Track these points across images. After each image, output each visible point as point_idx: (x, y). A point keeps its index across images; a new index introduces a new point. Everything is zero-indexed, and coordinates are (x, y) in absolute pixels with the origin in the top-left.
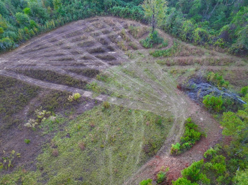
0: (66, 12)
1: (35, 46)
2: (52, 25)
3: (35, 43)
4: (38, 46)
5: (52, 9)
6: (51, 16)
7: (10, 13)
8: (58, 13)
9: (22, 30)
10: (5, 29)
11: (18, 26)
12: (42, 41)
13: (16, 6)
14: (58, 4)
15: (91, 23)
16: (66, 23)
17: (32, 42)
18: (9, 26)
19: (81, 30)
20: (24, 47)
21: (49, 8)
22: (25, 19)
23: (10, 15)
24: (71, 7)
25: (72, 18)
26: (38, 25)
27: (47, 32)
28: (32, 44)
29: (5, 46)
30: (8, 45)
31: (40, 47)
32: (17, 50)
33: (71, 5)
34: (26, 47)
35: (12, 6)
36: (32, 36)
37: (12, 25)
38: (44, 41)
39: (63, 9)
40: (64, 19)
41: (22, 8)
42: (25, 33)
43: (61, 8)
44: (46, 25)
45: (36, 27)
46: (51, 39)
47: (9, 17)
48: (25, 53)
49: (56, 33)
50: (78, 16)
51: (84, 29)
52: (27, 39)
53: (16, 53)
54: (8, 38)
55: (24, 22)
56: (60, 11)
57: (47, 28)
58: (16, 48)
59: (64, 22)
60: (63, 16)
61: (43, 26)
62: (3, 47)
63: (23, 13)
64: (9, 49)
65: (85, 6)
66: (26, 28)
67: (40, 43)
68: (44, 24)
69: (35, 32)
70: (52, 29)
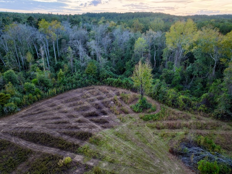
0: (67, 82)
1: (35, 110)
2: (54, 92)
3: (36, 107)
4: (38, 110)
5: (56, 80)
6: (54, 85)
7: (20, 82)
8: (60, 83)
9: (27, 96)
10: (12, 96)
11: (24, 93)
12: (43, 106)
13: (27, 78)
14: (62, 76)
15: (88, 91)
16: (66, 90)
17: (33, 107)
18: (16, 93)
19: (79, 96)
20: (25, 111)
21: (54, 79)
22: (31, 87)
23: (19, 84)
24: (72, 78)
25: (72, 87)
26: (42, 92)
27: (48, 98)
28: (33, 108)
29: (8, 110)
30: (11, 109)
31: (39, 111)
32: (18, 114)
33: (72, 77)
34: (27, 111)
35: (23, 77)
36: (34, 102)
37: (20, 92)
38: (44, 105)
39: (65, 80)
40: (64, 87)
41: (31, 79)
42: (29, 99)
43: (63, 79)
44: (49, 93)
45: (40, 94)
46: (50, 104)
47: (18, 86)
48: (25, 116)
49: (56, 99)
50: (77, 85)
51: (81, 96)
52: (29, 104)
53: (17, 116)
54: (12, 103)
55: (30, 90)
56: (62, 81)
57: (49, 95)
58: (18, 112)
59: (65, 90)
60: (64, 85)
61: (45, 93)
62: (6, 111)
63: (31, 83)
64: (11, 113)
65: (83, 78)
66: (30, 95)
67: (40, 108)
68: (47, 91)
69: (38, 98)
70: (53, 95)
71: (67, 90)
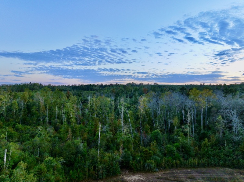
0: (213, 155)
1: (172, 176)
2: (195, 163)
3: (173, 173)
4: (175, 177)
5: (199, 150)
6: (196, 155)
7: (164, 144)
8: (204, 155)
9: (166, 159)
10: (154, 154)
11: (165, 155)
12: (180, 174)
14: (207, 146)
16: (209, 165)
17: (171, 172)
18: (158, 152)
20: (162, 173)
21: (197, 148)
22: (172, 150)
23: (162, 145)
24: (219, 153)
25: (219, 163)
26: (182, 159)
27: (187, 168)
28: (169, 173)
29: (148, 167)
30: (151, 167)
31: (175, 179)
32: (155, 174)
33: (220, 151)
35: (167, 139)
36: (173, 167)
37: (161, 153)
38: (181, 174)
39: (210, 152)
40: (208, 161)
41: (173, 143)
42: (168, 162)
43: (208, 151)
44: (189, 161)
45: (179, 160)
46: (189, 175)
48: (161, 179)
49: (197, 172)
50: (225, 163)
52: (167, 167)
53: (154, 176)
54: (153, 161)
55: (170, 153)
56: (206, 153)
57: (188, 164)
58: (156, 171)
60: (208, 158)
61: (185, 161)
62: (146, 166)
63: (173, 146)
64: (150, 170)
66: (170, 158)
67: (177, 175)
68: (187, 159)
69: (176, 164)
70: (193, 166)
71: (211, 165)
